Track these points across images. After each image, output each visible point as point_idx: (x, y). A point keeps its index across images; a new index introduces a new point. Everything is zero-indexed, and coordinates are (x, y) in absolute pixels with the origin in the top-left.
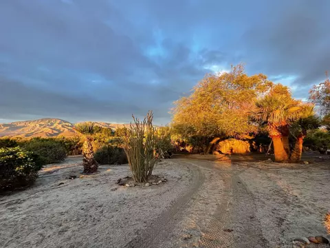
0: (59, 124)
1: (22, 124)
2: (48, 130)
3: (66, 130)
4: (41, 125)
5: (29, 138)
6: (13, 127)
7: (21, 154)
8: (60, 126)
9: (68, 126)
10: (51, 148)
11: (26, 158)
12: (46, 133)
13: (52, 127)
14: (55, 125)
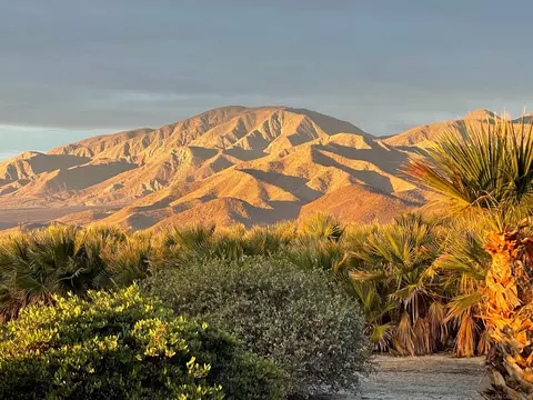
0: (296, 140)
1: (113, 154)
2: (236, 183)
3: (339, 179)
4: (200, 154)
5: (156, 237)
6: (72, 171)
7: (157, 335)
8: (303, 153)
9: (351, 153)
10: (279, 299)
11: (181, 359)
12: (230, 203)
13: (261, 164)
14: (274, 151)
